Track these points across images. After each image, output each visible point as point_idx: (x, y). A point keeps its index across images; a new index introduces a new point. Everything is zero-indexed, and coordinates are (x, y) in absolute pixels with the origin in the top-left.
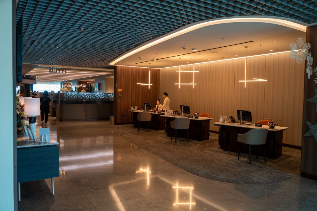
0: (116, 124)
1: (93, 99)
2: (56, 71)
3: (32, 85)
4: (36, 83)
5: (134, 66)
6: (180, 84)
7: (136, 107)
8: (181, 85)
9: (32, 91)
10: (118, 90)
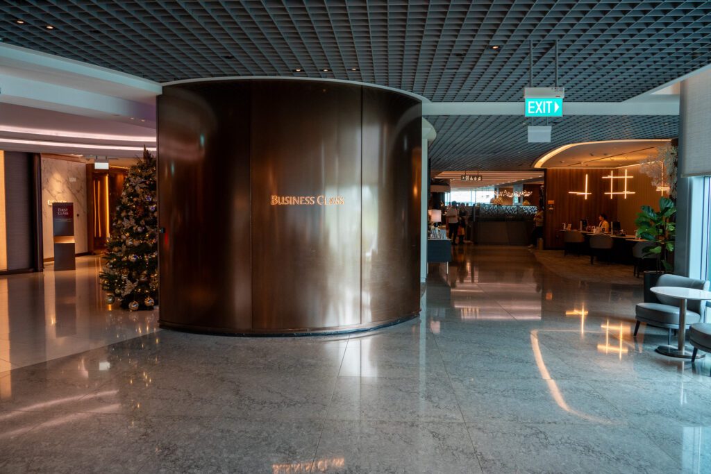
0: (545, 248)
1: (520, 215)
2: (470, 177)
3: (443, 194)
4: (449, 191)
5: (565, 166)
6: (612, 193)
7: (570, 225)
8: (613, 195)
9: (444, 203)
10: (549, 201)
